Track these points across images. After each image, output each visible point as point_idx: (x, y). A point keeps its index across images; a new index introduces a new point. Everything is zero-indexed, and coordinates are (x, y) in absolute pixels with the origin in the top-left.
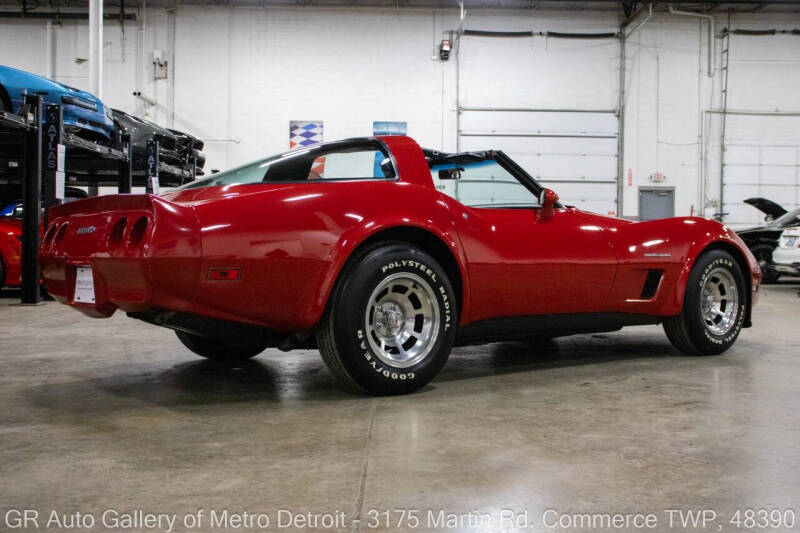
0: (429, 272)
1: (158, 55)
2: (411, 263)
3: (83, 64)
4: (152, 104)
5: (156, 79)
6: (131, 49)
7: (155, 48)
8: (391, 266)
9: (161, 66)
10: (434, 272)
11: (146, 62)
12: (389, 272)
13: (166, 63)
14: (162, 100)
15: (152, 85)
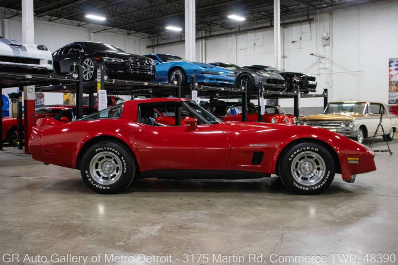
0: (116, 151)
1: (325, 35)
2: (108, 148)
3: (295, 43)
4: (323, 58)
5: (325, 46)
6: (314, 34)
7: (324, 32)
8: (99, 149)
9: (327, 39)
10: (119, 152)
11: (320, 39)
12: (99, 152)
13: (329, 38)
14: (327, 55)
15: (323, 49)
